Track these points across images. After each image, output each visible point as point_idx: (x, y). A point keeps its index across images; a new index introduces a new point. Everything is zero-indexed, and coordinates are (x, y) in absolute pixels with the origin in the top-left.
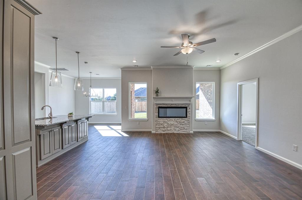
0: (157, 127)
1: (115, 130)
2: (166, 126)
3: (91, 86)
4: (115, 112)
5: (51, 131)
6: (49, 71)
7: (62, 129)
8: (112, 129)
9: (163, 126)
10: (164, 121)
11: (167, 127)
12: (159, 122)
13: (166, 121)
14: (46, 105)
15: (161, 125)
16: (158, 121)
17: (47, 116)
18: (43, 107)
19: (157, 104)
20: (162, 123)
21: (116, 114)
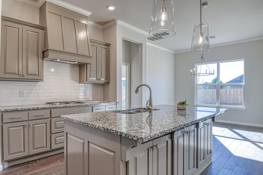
1: (254, 143)
3: (202, 57)
4: (241, 104)
5: (153, 148)
6: (147, 43)
7: (173, 142)
8: (245, 139)
14: (143, 83)
17: (144, 106)
18: (139, 87)
21: (243, 107)
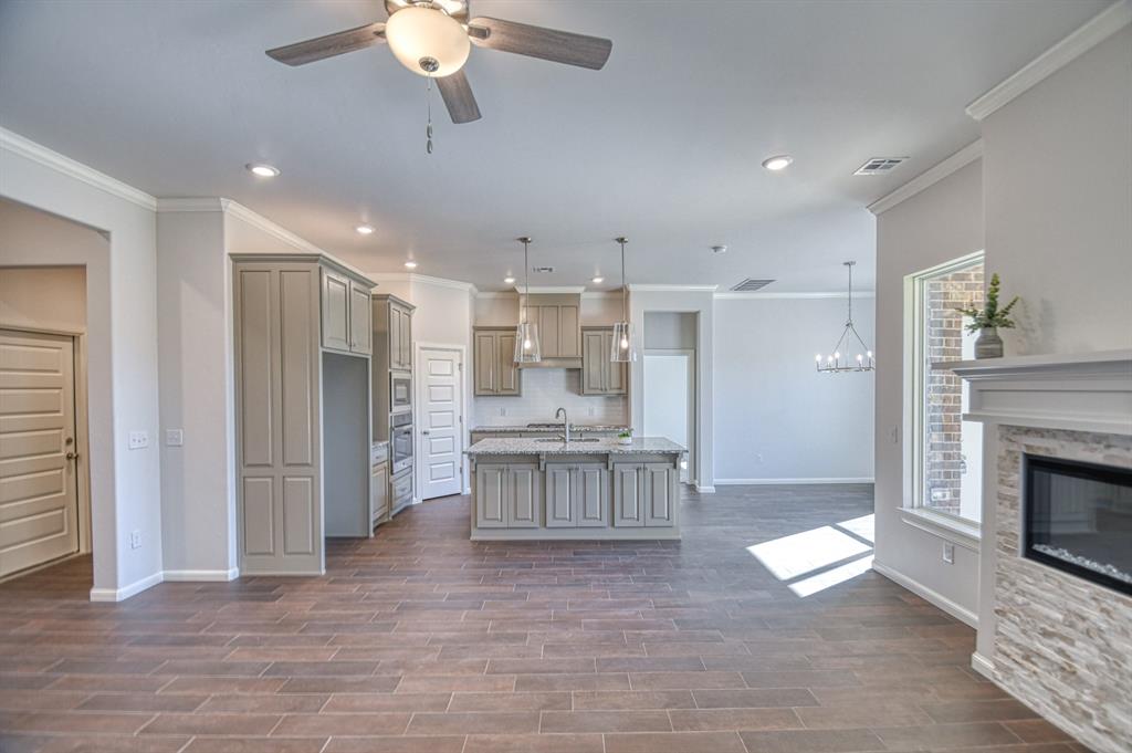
0: (1010, 641)
2: (1090, 667)
3: (849, 325)
9: (1061, 652)
10: (1073, 605)
11: (1105, 694)
12: (1023, 593)
13: (1094, 615)
15: (1046, 634)
16: (1021, 585)
19: (1009, 428)
20: (1054, 622)
